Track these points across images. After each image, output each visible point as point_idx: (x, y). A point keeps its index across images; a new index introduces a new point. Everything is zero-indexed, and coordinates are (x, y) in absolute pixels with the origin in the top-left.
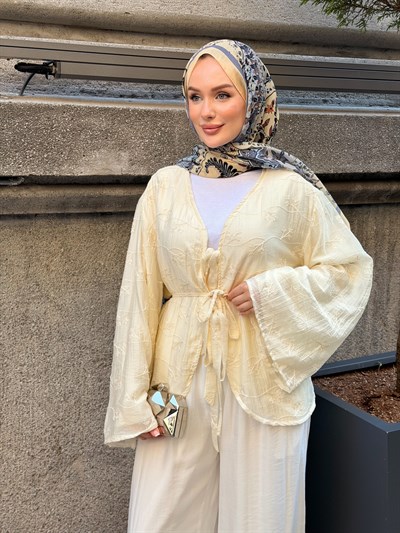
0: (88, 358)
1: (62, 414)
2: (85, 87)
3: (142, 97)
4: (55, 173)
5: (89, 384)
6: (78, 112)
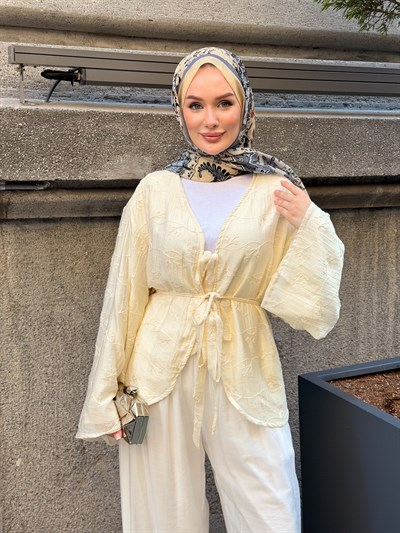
2: (109, 93)
3: (165, 103)
4: (80, 178)
6: (103, 118)
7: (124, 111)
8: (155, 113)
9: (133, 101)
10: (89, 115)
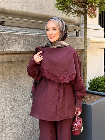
0: (8, 100)
1: (3, 116)
2: (6, 28)
3: (19, 31)
4: (5, 51)
5: (9, 107)
6: (9, 35)
7: (14, 33)
8: (21, 34)
9: (12, 31)
10: (6, 34)
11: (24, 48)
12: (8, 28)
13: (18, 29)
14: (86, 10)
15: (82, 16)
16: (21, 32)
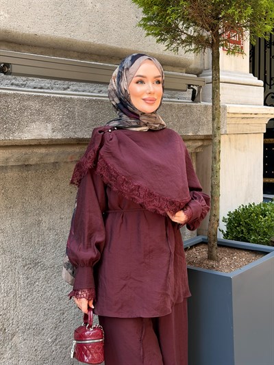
3: (46, 89)
5: (21, 282)
6: (23, 99)
9: (29, 87)
10: (15, 96)
11: (60, 131)
12: (20, 80)
13: (46, 83)
14: (217, 35)
15: (209, 51)
16: (52, 91)
